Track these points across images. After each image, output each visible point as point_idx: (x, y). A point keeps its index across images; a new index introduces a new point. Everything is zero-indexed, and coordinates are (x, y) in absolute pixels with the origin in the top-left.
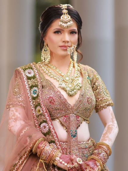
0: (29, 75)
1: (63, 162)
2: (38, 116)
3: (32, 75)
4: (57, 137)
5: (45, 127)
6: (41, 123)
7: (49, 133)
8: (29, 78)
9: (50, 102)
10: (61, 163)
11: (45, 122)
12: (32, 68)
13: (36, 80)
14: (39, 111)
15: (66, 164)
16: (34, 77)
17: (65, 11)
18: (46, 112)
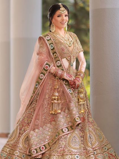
0: (48, 39)
1: (68, 77)
2: (55, 58)
3: (49, 38)
4: (64, 68)
5: (59, 63)
6: (57, 61)
7: (61, 66)
8: (48, 40)
9: (63, 50)
10: (67, 77)
11: (59, 61)
12: (48, 35)
13: (52, 41)
14: (56, 55)
15: (69, 78)
16: (50, 39)
17: (61, 6)
18: (59, 56)
